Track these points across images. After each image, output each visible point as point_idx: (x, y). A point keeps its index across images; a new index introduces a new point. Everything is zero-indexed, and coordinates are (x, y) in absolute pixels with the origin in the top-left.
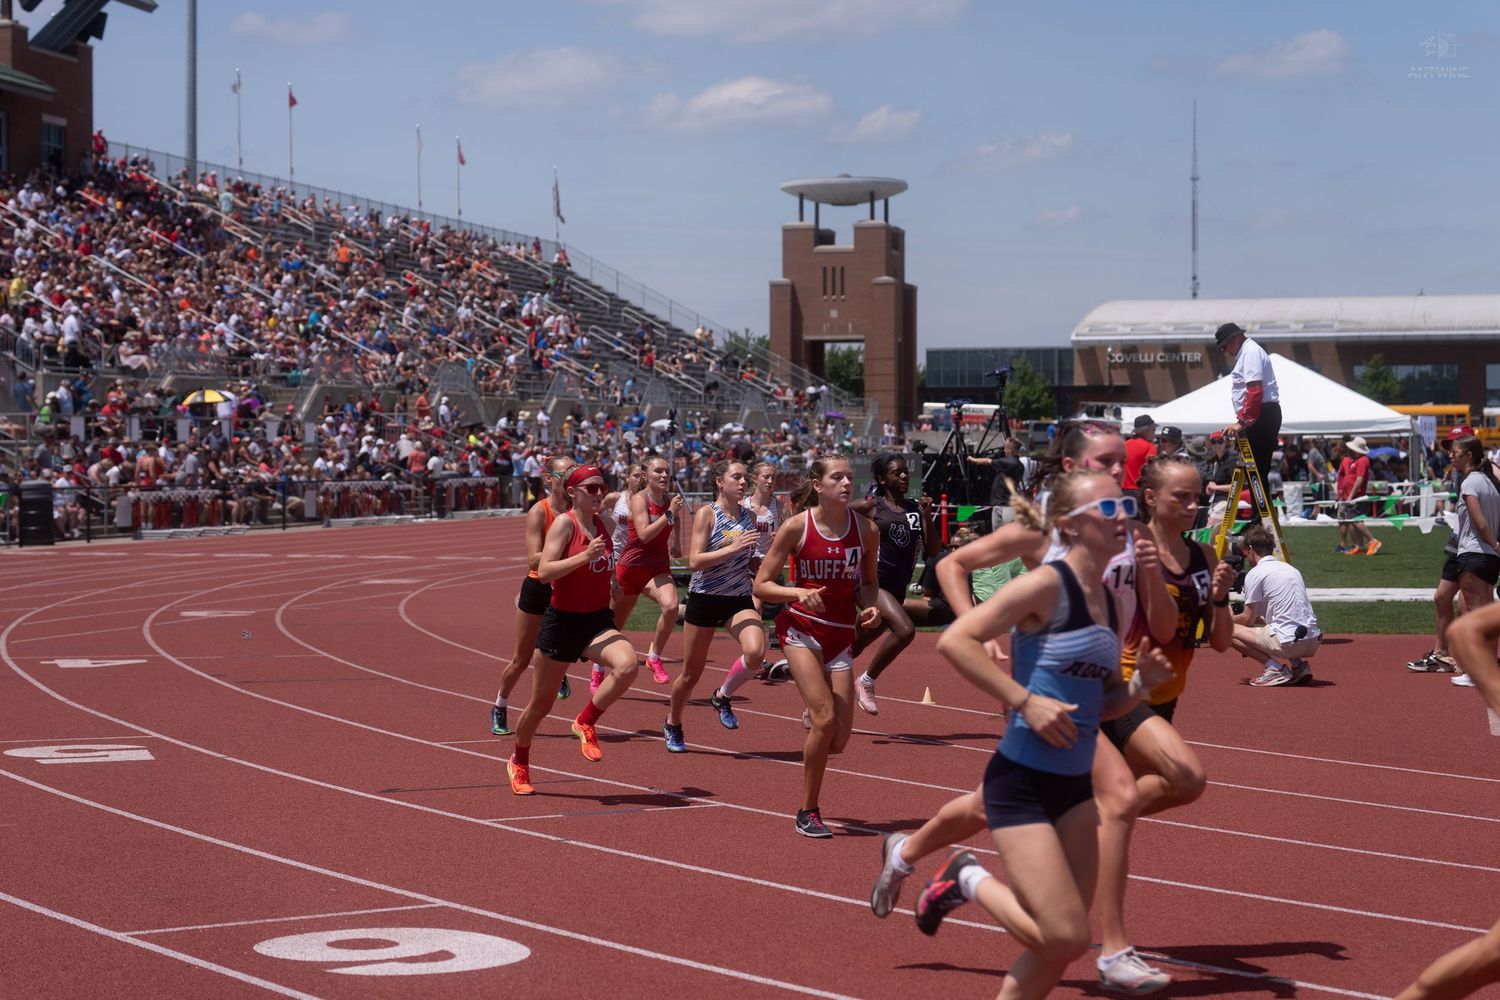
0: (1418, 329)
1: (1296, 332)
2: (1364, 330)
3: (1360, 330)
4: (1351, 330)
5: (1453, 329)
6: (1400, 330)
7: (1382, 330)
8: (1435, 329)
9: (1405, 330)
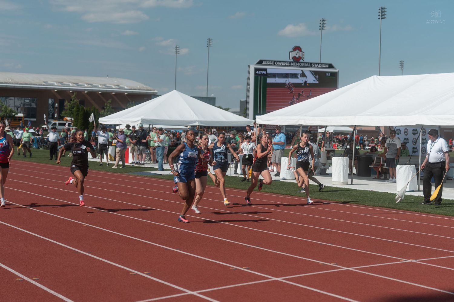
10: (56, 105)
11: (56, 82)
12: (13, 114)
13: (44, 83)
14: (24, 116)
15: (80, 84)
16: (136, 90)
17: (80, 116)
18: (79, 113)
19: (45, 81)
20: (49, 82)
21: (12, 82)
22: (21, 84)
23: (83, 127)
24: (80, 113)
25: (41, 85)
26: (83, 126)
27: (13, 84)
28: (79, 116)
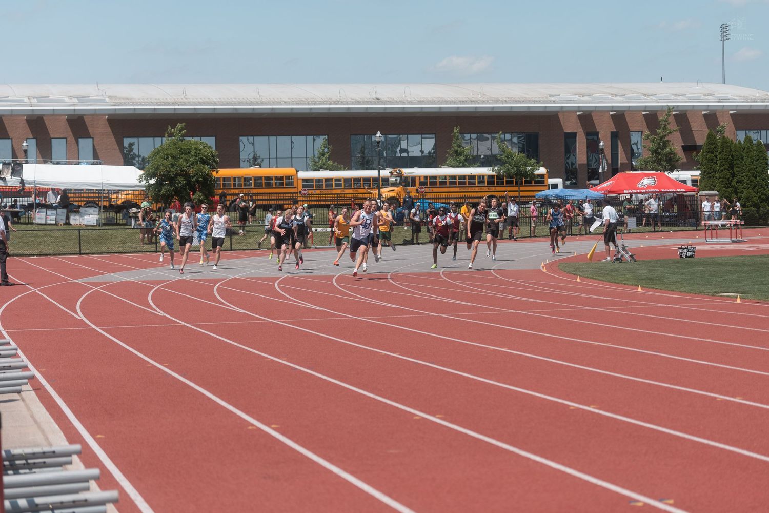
0: (185, 104)
1: (74, 105)
2: (137, 104)
3: (133, 104)
4: (125, 104)
5: (215, 104)
6: (169, 104)
7: (153, 104)
8: (200, 104)
9: (173, 104)
10: (601, 144)
11: (579, 95)
12: (528, 168)
13: (552, 98)
14: (548, 172)
15: (629, 95)
16: (756, 102)
17: (719, 162)
18: (716, 156)
19: (553, 93)
20: (563, 96)
21: (482, 99)
22: (506, 102)
23: (729, 190)
24: (719, 156)
25: (550, 102)
26: (728, 188)
27: (487, 102)
28: (716, 163)
